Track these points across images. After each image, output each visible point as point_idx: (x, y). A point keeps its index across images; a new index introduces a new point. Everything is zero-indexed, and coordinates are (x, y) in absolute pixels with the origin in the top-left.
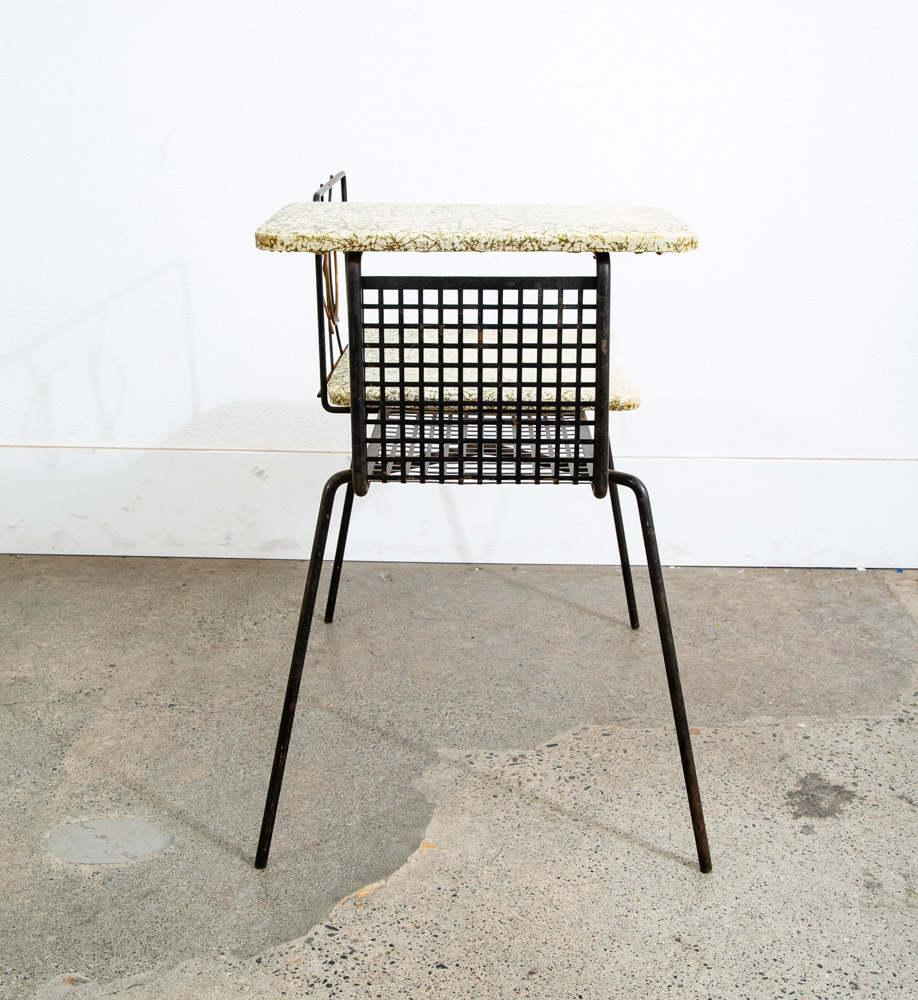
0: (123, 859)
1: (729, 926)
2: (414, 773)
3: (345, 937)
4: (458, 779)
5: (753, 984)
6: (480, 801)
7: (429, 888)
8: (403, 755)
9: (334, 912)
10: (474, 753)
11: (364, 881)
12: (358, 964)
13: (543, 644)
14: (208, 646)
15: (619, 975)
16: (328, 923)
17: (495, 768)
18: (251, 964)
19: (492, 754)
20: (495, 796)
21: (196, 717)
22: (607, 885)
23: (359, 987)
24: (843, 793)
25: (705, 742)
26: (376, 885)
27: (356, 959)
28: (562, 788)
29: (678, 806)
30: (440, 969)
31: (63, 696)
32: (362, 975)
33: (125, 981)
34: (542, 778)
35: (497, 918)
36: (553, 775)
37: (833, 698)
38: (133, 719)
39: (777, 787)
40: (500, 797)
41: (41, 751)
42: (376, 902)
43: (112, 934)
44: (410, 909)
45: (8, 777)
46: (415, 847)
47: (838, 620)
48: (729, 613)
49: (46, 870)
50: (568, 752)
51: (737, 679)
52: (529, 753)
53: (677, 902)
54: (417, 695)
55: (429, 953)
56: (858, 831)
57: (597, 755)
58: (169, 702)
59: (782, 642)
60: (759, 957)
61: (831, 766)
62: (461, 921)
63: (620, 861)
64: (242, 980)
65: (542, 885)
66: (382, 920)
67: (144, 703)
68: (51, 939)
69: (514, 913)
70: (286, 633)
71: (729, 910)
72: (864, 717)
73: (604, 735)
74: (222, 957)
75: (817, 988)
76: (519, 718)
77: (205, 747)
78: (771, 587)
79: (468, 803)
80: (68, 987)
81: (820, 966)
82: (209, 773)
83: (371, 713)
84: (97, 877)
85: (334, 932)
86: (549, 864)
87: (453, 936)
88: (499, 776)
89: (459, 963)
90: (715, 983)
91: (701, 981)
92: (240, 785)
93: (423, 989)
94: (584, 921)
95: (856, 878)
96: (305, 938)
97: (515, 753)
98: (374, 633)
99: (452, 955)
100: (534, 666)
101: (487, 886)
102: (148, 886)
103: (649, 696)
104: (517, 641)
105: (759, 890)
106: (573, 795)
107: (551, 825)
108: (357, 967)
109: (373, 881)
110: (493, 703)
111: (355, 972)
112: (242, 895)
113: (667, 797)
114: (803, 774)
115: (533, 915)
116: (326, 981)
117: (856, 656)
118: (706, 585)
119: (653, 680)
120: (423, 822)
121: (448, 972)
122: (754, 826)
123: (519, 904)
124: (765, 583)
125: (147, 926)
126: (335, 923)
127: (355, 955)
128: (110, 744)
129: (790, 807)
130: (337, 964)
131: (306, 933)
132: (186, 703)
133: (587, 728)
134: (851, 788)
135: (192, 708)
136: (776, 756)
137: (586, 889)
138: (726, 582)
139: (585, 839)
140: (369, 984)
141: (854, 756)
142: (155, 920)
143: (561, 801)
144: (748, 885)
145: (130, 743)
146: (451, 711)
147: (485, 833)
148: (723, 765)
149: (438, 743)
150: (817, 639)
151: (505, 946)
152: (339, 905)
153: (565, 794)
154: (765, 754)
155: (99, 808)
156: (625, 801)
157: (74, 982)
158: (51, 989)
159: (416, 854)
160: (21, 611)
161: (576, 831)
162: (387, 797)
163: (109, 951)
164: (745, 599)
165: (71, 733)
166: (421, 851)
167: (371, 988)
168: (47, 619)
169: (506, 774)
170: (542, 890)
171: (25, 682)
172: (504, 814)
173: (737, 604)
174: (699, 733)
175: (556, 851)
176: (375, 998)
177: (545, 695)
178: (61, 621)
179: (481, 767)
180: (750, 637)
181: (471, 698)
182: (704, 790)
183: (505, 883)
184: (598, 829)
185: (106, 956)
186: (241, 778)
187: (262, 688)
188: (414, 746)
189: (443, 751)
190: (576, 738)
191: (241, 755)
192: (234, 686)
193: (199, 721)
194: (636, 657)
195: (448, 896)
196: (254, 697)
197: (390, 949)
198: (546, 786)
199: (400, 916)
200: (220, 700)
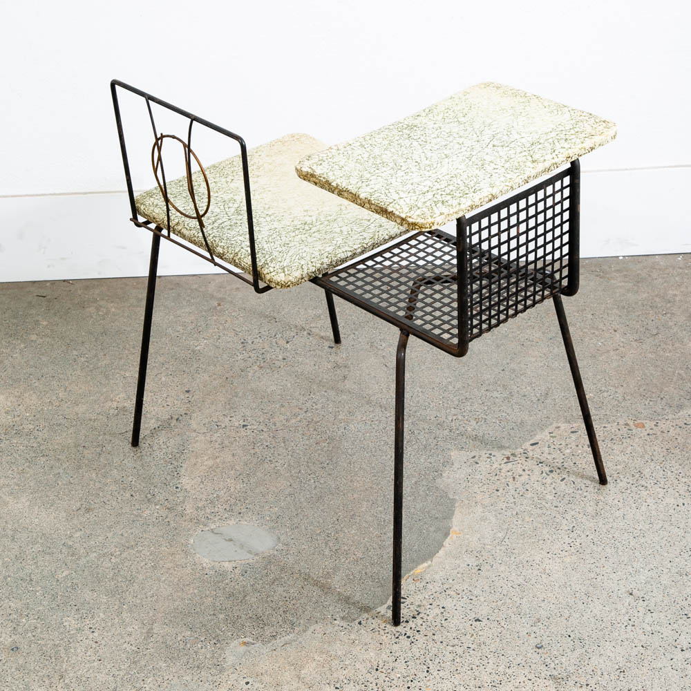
0: (249, 556)
1: (665, 582)
2: (436, 474)
3: (412, 604)
4: (469, 477)
5: (680, 622)
6: (487, 495)
7: (462, 565)
8: (425, 459)
10: (477, 454)
11: (417, 563)
12: (424, 622)
13: (519, 347)
14: (256, 368)
15: (593, 620)
17: (494, 466)
18: (356, 626)
19: (490, 454)
20: (497, 490)
21: (266, 435)
22: (581, 556)
23: (428, 637)
25: (648, 435)
26: (425, 565)
27: (422, 618)
28: (544, 481)
29: (629, 491)
30: (478, 622)
31: (160, 423)
32: (428, 629)
33: (279, 642)
34: (529, 473)
35: (509, 585)
36: (537, 471)
38: (219, 440)
40: (501, 490)
41: (162, 472)
42: (428, 577)
43: (259, 610)
44: (451, 581)
45: (146, 497)
46: (447, 535)
48: (669, 305)
49: (201, 568)
50: (546, 449)
51: (674, 372)
52: (518, 452)
53: (630, 567)
54: (427, 404)
55: (469, 612)
57: (568, 451)
58: (242, 423)
60: (685, 603)
62: (486, 588)
63: (590, 538)
64: (353, 637)
65: (538, 558)
66: (434, 591)
67: (223, 425)
68: (222, 616)
69: (521, 580)
70: (314, 350)
71: (665, 571)
73: (572, 432)
74: (335, 622)
76: (508, 421)
77: (280, 462)
79: (479, 497)
80: (243, 648)
82: (289, 484)
84: (236, 571)
85: (404, 600)
86: (541, 542)
87: (482, 599)
88: (498, 473)
89: (489, 617)
90: (656, 623)
91: (646, 621)
92: (314, 492)
93: (468, 636)
94: (568, 584)
96: (386, 606)
97: (508, 453)
98: (384, 345)
99: (483, 612)
100: (514, 370)
101: (500, 562)
102: (272, 575)
103: (605, 394)
104: (498, 347)
106: (553, 486)
107: (539, 511)
108: (424, 624)
109: (423, 562)
110: (486, 408)
111: (424, 627)
112: (337, 578)
113: (621, 484)
115: (533, 581)
116: (406, 634)
118: (650, 276)
119: (608, 379)
120: (449, 515)
121: (483, 624)
122: (684, 504)
125: (281, 603)
126: (403, 594)
127: (421, 615)
128: (210, 463)
130: (411, 622)
131: (387, 602)
132: (255, 423)
133: (559, 427)
135: (261, 427)
137: (568, 560)
138: (667, 271)
139: (565, 522)
140: (434, 635)
142: (285, 599)
143: (545, 492)
144: (678, 551)
145: (224, 462)
146: (455, 418)
147: (493, 520)
148: (662, 455)
149: (449, 446)
151: (518, 604)
152: (403, 581)
153: (547, 485)
155: (220, 517)
156: (591, 489)
157: (245, 644)
158: (234, 650)
159: (448, 540)
160: (96, 341)
161: (557, 516)
162: (420, 496)
163: (262, 622)
164: (682, 290)
165: (178, 455)
166: (451, 538)
167: (435, 637)
168: (119, 348)
169: (503, 471)
170: (538, 562)
171: (126, 411)
172: (505, 504)
173: (675, 295)
174: (644, 427)
175: (545, 532)
176: (439, 643)
177: (525, 398)
178: (131, 349)
179: (484, 466)
180: (685, 330)
181: (469, 404)
182: (648, 476)
183: (512, 559)
184: (573, 513)
185: (261, 626)
186: (313, 486)
187: (308, 405)
188: (433, 451)
189: (454, 454)
190: (551, 437)
191: (308, 467)
192: (286, 405)
193: (269, 439)
194: (593, 357)
195: (475, 570)
196: (304, 414)
197: (442, 610)
198: (533, 480)
199: (446, 586)
200: (279, 419)
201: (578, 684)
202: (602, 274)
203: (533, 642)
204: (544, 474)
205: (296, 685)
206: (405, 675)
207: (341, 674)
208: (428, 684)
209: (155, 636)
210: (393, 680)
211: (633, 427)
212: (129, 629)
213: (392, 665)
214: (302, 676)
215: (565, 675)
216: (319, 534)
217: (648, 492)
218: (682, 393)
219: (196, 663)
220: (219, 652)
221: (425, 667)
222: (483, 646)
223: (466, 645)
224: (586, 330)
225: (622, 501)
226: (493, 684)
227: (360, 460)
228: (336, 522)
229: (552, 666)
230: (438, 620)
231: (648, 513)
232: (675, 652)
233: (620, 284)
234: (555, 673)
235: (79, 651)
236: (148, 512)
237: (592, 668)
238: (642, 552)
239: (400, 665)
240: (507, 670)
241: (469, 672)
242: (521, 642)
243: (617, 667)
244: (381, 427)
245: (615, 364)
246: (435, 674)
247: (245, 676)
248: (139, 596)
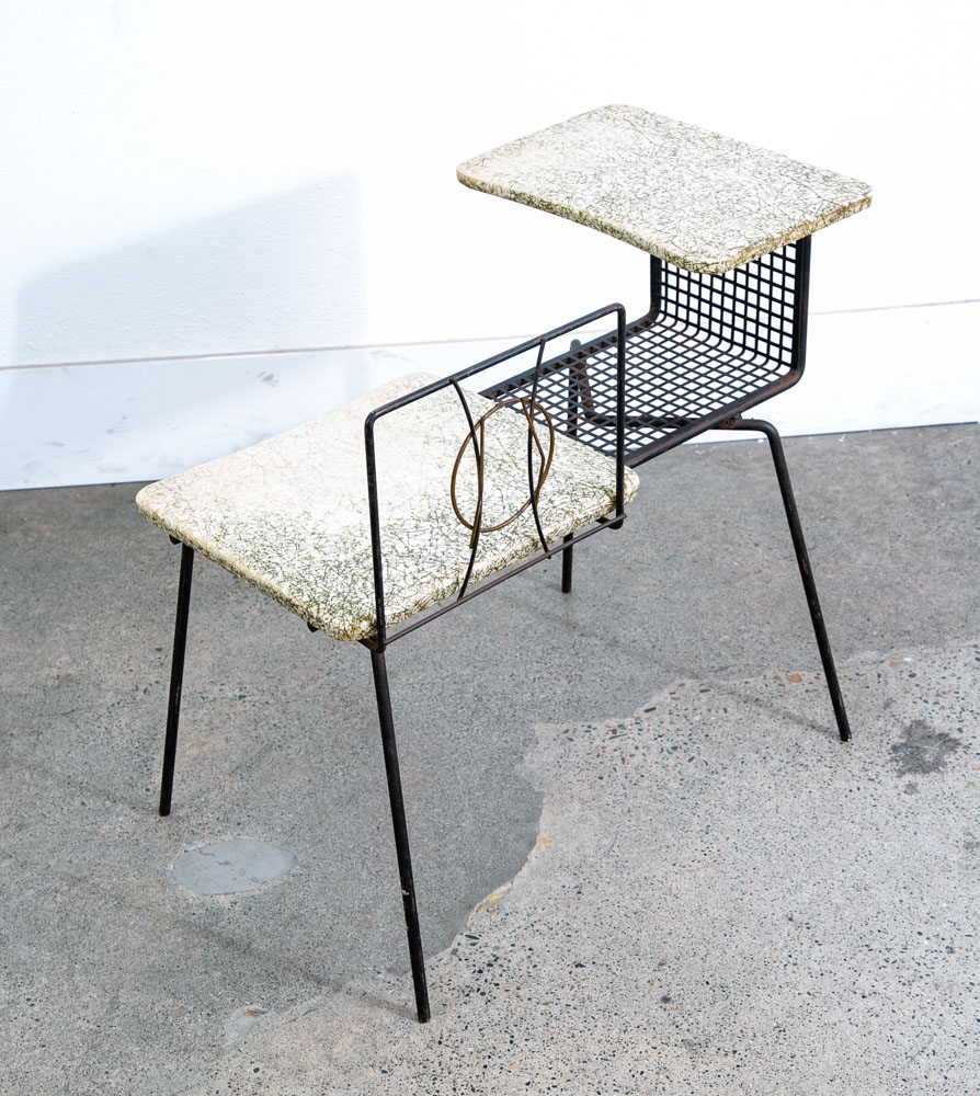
0: (253, 885)
1: (836, 900)
2: (515, 757)
3: (486, 945)
4: (560, 760)
6: (586, 786)
7: (554, 887)
8: (499, 737)
9: (470, 922)
10: (571, 727)
11: (492, 886)
12: (504, 971)
13: (624, 573)
14: (255, 612)
15: (739, 959)
16: (468, 933)
17: (595, 744)
18: (409, 980)
19: (589, 727)
20: (601, 778)
21: (272, 709)
22: (720, 868)
23: (510, 992)
24: (948, 742)
25: (807, 691)
26: (503, 888)
27: (501, 966)
28: (666, 762)
29: (783, 773)
30: (580, 969)
31: (120, 697)
32: (510, 981)
33: (300, 1008)
34: (644, 751)
35: (622, 913)
36: (655, 749)
37: (941, 619)
38: (206, 719)
39: (882, 741)
40: (605, 778)
41: (125, 768)
42: (508, 907)
43: (271, 963)
44: (540, 910)
45: (104, 805)
46: (532, 844)
47: (952, 505)
48: (829, 506)
49: (185, 905)
50: (666, 716)
51: (839, 602)
52: (628, 721)
53: (788, 881)
54: (498, 657)
55: (566, 953)
56: (960, 786)
57: (697, 718)
58: (238, 694)
59: (887, 544)
60: (864, 929)
61: (937, 710)
62: (590, 919)
63: (731, 841)
64: (404, 996)
65: (660, 873)
66: (516, 925)
67: (211, 697)
68: (217, 974)
69: (638, 906)
71: (837, 884)
72: (974, 642)
74: (380, 976)
75: (916, 955)
76: (612, 678)
77: (294, 747)
78: (876, 461)
79: (576, 789)
80: (248, 1020)
81: (920, 934)
82: (307, 779)
83: (455, 687)
84: (236, 908)
85: (475, 941)
86: (664, 850)
87: (585, 935)
88: (601, 753)
89: (595, 960)
90: (826, 959)
91: (813, 958)
92: (343, 789)
93: (567, 989)
94: (704, 908)
95: (956, 839)
96: (450, 950)
97: (613, 723)
99: (587, 954)
100: (618, 605)
101: (608, 880)
102: (288, 912)
103: (746, 636)
104: (595, 572)
105: (864, 862)
106: (678, 769)
107: (660, 806)
108: (504, 974)
109: (500, 885)
110: (581, 661)
111: (504, 978)
112: (380, 912)
113: (772, 763)
114: (907, 723)
115: (655, 906)
116: (479, 990)
117: (970, 558)
118: (801, 465)
119: (748, 614)
120: (534, 815)
121: (587, 970)
122: (859, 789)
123: (640, 896)
124: (869, 455)
125: (300, 952)
126: (474, 932)
127: (499, 962)
129: (895, 763)
130: (485, 972)
131: (450, 945)
132: (256, 692)
133: (683, 685)
134: (955, 735)
135: (265, 699)
136: (880, 701)
137: (701, 874)
138: (824, 459)
139: (695, 819)
140: (518, 989)
141: (961, 695)
142: (306, 946)
143: (667, 778)
144: (853, 855)
145: (214, 751)
146: (538, 676)
147: (597, 821)
149: (532, 717)
150: (928, 537)
151: (634, 940)
152: (473, 914)
153: (670, 769)
154: (869, 701)
155: (210, 830)
156: (730, 771)
157: (254, 1013)
158: (236, 1023)
159: (534, 851)
160: (24, 580)
161: (686, 811)
162: (493, 789)
163: (274, 981)
164: (846, 484)
165: (147, 743)
166: (539, 848)
167: (521, 993)
168: (59, 589)
169: (607, 750)
170: (660, 879)
171: (71, 681)
172: (612, 797)
173: (837, 492)
174: (800, 680)
175: (669, 835)
176: (526, 1000)
177: (635, 644)
178: (76, 591)
179: (581, 744)
180: (852, 541)
181: (557, 655)
182: (808, 751)
183: (625, 875)
184: (706, 806)
185: (274, 986)
186: (342, 781)
187: (331, 664)
188: (509, 724)
189: (539, 728)
190: (673, 698)
191: (334, 753)
192: (300, 664)
193: (277, 715)
194: (728, 582)
195: (573, 894)
196: (326, 678)
197: (529, 953)
198: (649, 761)
199: (534, 918)
200: (291, 685)
201: (722, 1052)
202: (735, 464)
203: (659, 993)
204: (665, 753)
205: (326, 1070)
206: (480, 1048)
207: (389, 1052)
208: (513, 1059)
209: (122, 1007)
210: (463, 1056)
211: (785, 681)
212: (85, 999)
213: (460, 1035)
214: (335, 1057)
215: (703, 1038)
216: (353, 850)
217: (809, 773)
218: (851, 631)
219: (182, 1044)
220: (215, 1026)
221: (508, 1036)
222: (587, 1002)
223: (564, 1002)
224: (717, 545)
225: (773, 787)
226: (604, 1056)
227: (407, 741)
228: (376, 832)
229: (685, 1026)
230: (524, 968)
231: (810, 804)
232: (854, 1000)
233: (761, 479)
234: (689, 1037)
235: (13, 1034)
236: (106, 827)
237: (741, 1028)
238: (804, 859)
239: (472, 1036)
240: (623, 1035)
241: (569, 1041)
242: (641, 994)
243: (775, 1025)
244: (435, 693)
245: (757, 592)
246: (522, 1045)
247: (253, 1060)
248: (97, 951)
